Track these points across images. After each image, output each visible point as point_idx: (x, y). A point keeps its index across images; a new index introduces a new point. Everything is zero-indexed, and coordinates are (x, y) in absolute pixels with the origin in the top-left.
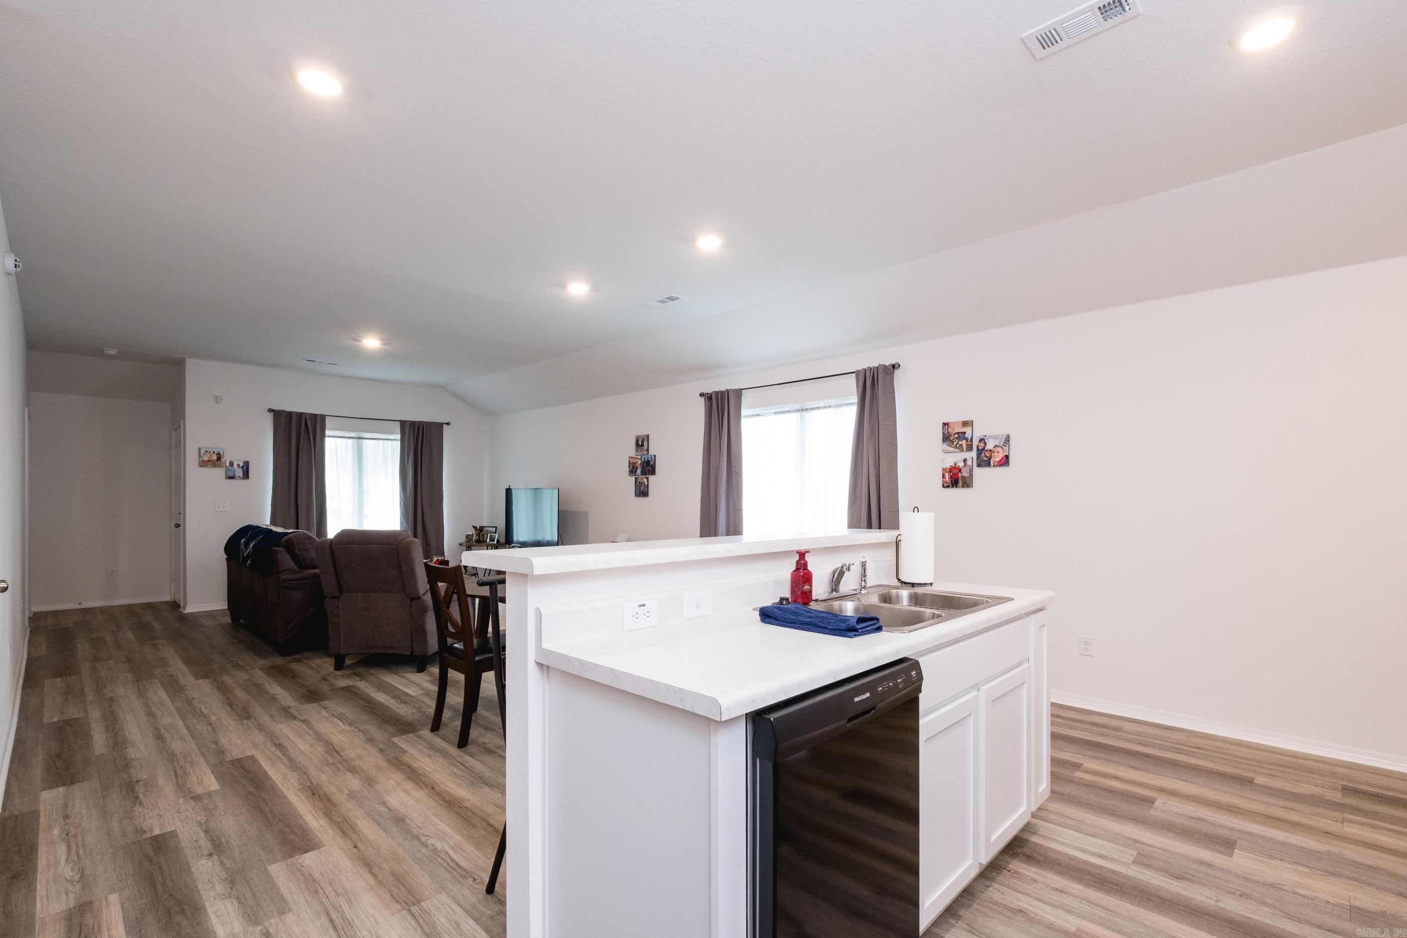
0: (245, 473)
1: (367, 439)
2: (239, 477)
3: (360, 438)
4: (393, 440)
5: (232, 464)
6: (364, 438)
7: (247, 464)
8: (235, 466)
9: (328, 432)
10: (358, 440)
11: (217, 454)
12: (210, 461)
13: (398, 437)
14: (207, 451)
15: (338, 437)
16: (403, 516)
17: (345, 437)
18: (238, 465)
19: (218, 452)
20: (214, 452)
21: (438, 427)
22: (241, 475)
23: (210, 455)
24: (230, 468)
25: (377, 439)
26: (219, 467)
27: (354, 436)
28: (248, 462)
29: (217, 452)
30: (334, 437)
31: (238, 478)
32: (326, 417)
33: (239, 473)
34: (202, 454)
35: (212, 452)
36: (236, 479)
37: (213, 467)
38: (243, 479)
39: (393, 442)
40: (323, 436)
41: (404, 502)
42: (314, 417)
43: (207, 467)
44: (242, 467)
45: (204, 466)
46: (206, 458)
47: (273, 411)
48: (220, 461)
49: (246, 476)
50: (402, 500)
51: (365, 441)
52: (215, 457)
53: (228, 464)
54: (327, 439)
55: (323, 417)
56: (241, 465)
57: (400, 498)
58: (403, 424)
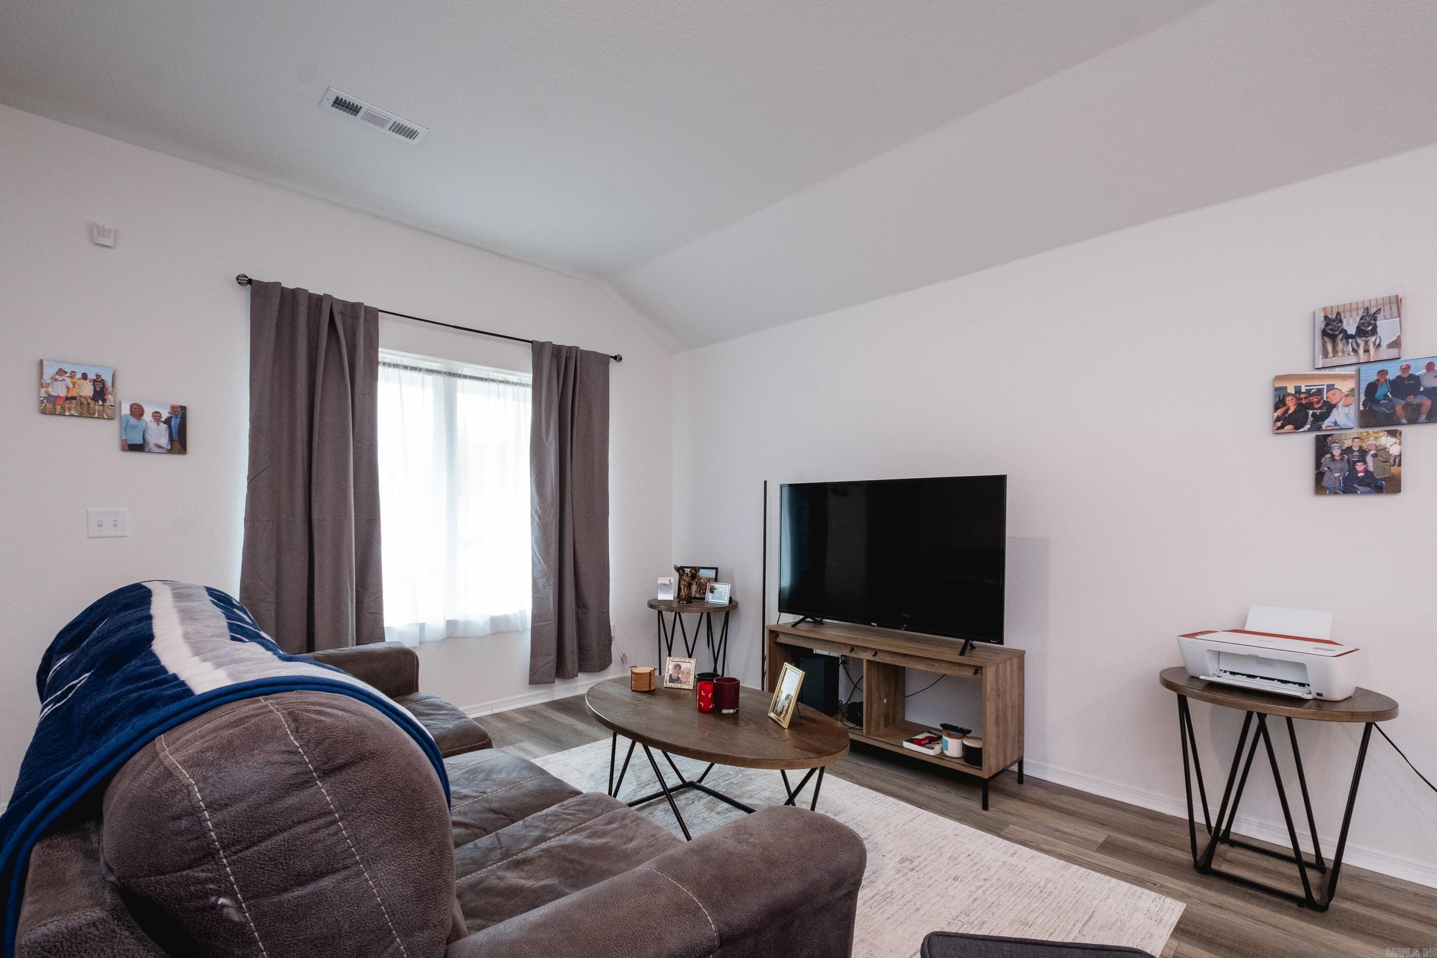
0: (175, 437)
1: (465, 377)
2: (159, 447)
3: (451, 374)
4: (516, 384)
5: (137, 411)
6: (459, 376)
7: (180, 413)
8: (148, 416)
9: (384, 354)
10: (447, 378)
11: (94, 381)
12: (74, 398)
13: (528, 378)
14: (61, 372)
15: (406, 367)
16: (539, 546)
17: (420, 370)
18: (157, 416)
19: (98, 376)
20: (85, 376)
21: (603, 362)
22: (164, 441)
23: (74, 384)
24: (133, 421)
25: (486, 380)
26: (101, 417)
27: (439, 369)
28: (184, 409)
29: (92, 376)
30: (396, 366)
31: (156, 449)
32: (380, 313)
33: (159, 435)
34: (47, 378)
35: (79, 375)
36: (150, 452)
37: (81, 416)
38: (170, 452)
39: (516, 387)
40: (373, 364)
41: (540, 518)
42: (354, 308)
43: (62, 414)
44: (168, 422)
45: (53, 413)
46: (59, 390)
47: (250, 282)
48: (104, 401)
49: (177, 445)
50: (536, 512)
51: (460, 382)
52: (87, 390)
53: (126, 410)
54: (381, 370)
55: (372, 315)
56: (165, 415)
57: (532, 508)
58: (538, 348)
